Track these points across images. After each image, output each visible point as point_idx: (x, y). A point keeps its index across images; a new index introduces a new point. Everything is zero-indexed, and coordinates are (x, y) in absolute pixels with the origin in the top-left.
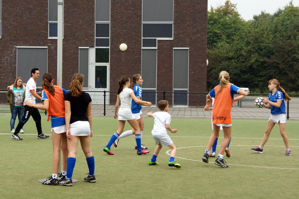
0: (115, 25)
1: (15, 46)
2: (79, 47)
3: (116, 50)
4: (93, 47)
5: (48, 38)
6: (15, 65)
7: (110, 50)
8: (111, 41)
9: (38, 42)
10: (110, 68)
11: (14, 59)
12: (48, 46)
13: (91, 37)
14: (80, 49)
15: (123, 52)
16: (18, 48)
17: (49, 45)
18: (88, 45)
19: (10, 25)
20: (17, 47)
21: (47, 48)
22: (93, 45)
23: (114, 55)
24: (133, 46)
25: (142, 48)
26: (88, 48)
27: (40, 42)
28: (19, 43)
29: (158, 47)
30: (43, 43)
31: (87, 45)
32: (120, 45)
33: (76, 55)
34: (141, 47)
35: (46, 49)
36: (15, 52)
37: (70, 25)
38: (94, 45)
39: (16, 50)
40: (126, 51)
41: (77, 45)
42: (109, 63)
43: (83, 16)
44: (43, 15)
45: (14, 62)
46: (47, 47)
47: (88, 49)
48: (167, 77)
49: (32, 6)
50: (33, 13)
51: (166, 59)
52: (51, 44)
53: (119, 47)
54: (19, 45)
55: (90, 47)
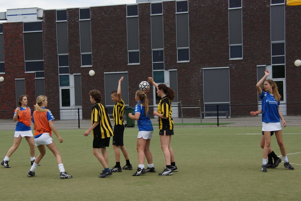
0: (290, 44)
1: (202, 68)
2: (257, 66)
4: (270, 64)
5: (229, 60)
6: (202, 84)
7: (286, 66)
8: (286, 58)
10: (286, 82)
11: (201, 79)
12: (230, 66)
13: (268, 56)
14: (258, 67)
15: (298, 67)
16: (204, 70)
19: (197, 50)
20: (203, 69)
23: (290, 71)
27: (222, 63)
28: (204, 65)
30: (225, 64)
31: (264, 63)
33: (254, 73)
35: (228, 69)
36: (202, 73)
37: (248, 46)
38: (271, 62)
39: (202, 71)
41: (255, 64)
43: (260, 38)
44: (225, 39)
45: (201, 82)
46: (228, 67)
49: (215, 33)
50: (215, 39)
52: (232, 65)
53: (294, 63)
54: (205, 67)
55: (266, 65)
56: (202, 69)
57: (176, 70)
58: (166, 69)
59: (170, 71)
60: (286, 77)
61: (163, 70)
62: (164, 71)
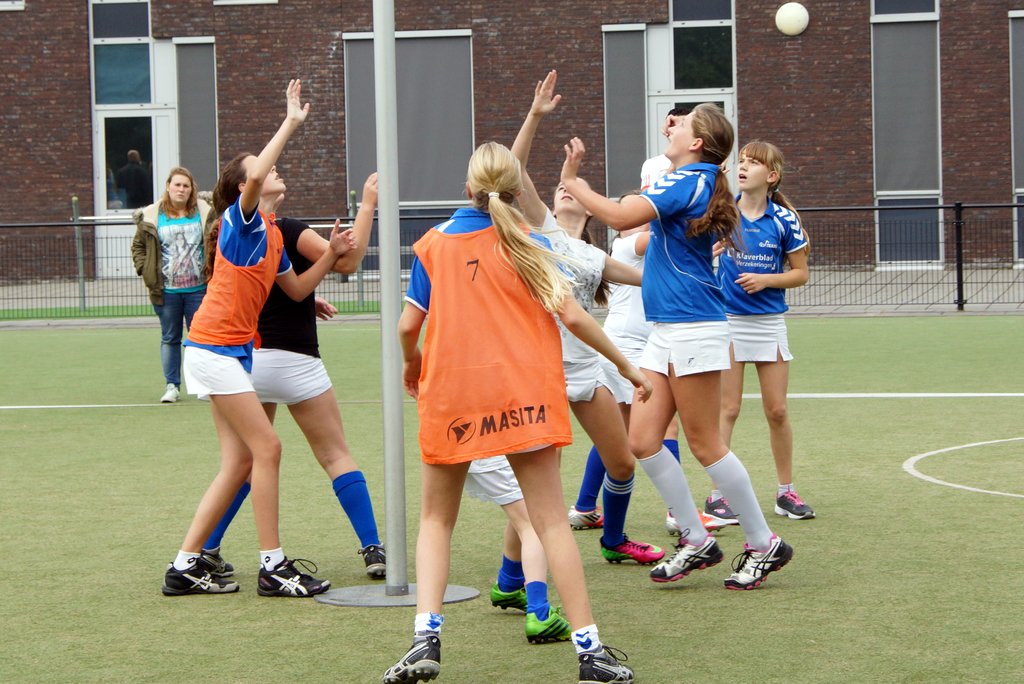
1: (337, 34)
2: (605, 28)
3: (764, 30)
4: (664, 22)
6: (340, 114)
7: (737, 32)
9: (431, 11)
10: (739, 108)
11: (334, 87)
12: (475, 28)
14: (607, 33)
15: (793, 38)
16: (348, 41)
17: (478, 21)
18: (642, 16)
20: (346, 36)
21: (468, 37)
22: (664, 16)
23: (754, 55)
24: (832, 14)
25: (875, 18)
26: (642, 27)
27: (439, 13)
28: (351, 20)
29: (941, 11)
30: (452, 16)
31: (634, 16)
32: (777, 8)
33: (590, 62)
34: (868, 15)
35: (466, 41)
36: (340, 58)
38: (667, 13)
39: (340, 48)
40: (804, 34)
41: (596, 17)
42: (734, 89)
45: (335, 101)
46: (468, 32)
47: (642, 31)
48: (987, 139)
51: (977, 63)
52: (485, 20)
53: (773, 19)
54: (353, 27)
55: (648, 24)
56: (340, 39)
57: (211, 39)
58: (160, 37)
59: (179, 46)
60: (738, 85)
61: (144, 40)
62: (146, 46)
